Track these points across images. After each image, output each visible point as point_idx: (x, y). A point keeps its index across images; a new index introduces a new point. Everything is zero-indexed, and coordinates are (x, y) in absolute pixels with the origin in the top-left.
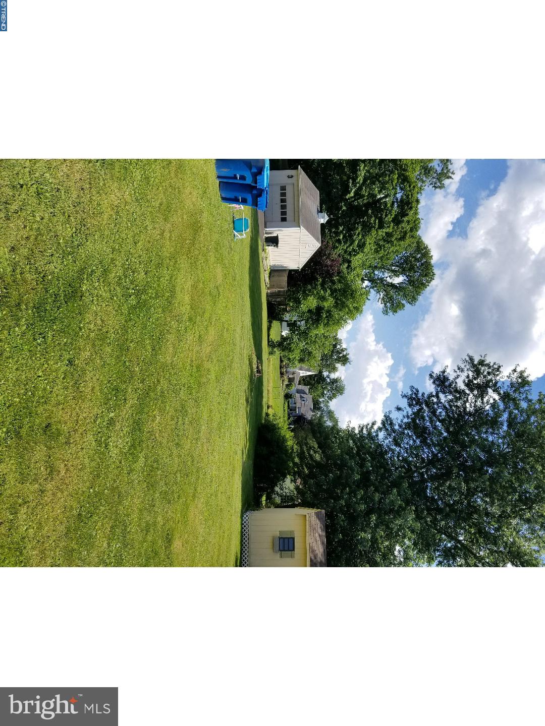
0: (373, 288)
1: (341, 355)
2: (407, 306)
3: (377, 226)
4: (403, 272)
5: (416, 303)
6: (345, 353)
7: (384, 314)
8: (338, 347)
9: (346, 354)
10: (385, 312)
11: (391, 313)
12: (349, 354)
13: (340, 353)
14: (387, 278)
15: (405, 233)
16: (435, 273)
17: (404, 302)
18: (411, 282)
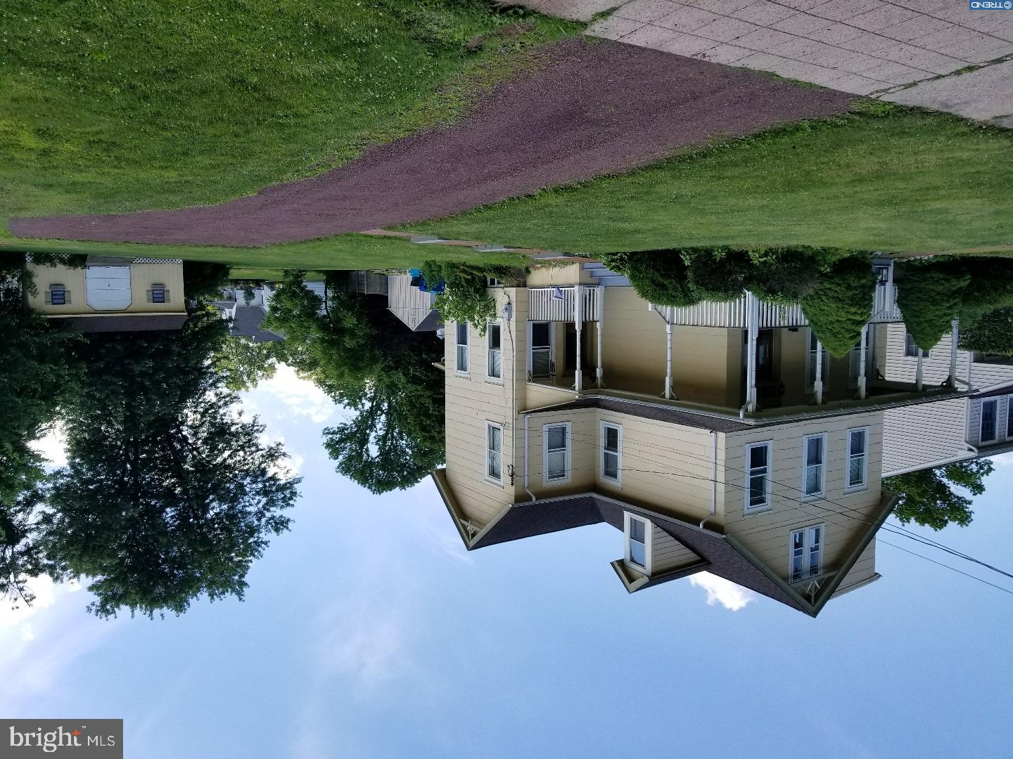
0: (361, 413)
1: (245, 378)
2: (336, 463)
3: (435, 396)
4: (384, 453)
5: (340, 474)
6: (249, 384)
7: (325, 429)
8: (260, 373)
9: (247, 387)
10: (327, 432)
11: (325, 439)
12: (247, 391)
13: (248, 377)
14: (376, 432)
15: (429, 432)
16: (382, 494)
17: (341, 457)
18: (370, 464)
